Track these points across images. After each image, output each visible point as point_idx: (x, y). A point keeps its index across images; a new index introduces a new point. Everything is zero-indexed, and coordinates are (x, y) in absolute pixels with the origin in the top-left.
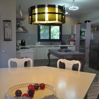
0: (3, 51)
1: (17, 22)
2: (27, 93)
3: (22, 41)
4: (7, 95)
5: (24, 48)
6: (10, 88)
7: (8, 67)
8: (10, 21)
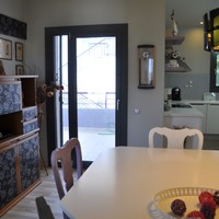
0: (136, 111)
1: (166, 48)
2: (198, 210)
3: (173, 91)
4: (153, 208)
5: (179, 106)
6: (159, 194)
7: (148, 146)
8: (153, 46)
